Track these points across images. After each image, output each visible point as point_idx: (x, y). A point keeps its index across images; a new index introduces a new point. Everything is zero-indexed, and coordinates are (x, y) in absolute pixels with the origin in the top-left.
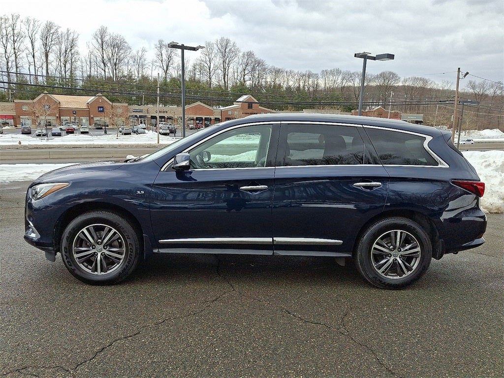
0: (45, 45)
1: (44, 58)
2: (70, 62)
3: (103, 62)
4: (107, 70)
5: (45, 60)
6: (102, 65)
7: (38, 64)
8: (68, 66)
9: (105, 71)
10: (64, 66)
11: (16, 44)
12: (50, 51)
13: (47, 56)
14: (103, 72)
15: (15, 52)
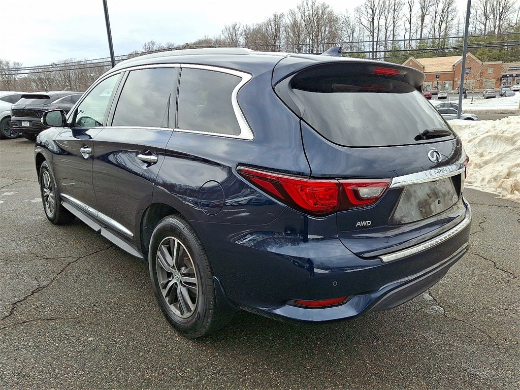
0: (423, 8)
1: (420, 23)
2: (445, 21)
3: (485, 15)
4: (488, 24)
5: (420, 24)
6: (483, 18)
7: (413, 29)
8: (444, 26)
9: (485, 25)
10: (438, 27)
11: (396, 12)
12: (427, 13)
13: (423, 20)
14: (483, 27)
15: (394, 22)
